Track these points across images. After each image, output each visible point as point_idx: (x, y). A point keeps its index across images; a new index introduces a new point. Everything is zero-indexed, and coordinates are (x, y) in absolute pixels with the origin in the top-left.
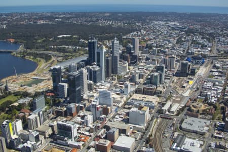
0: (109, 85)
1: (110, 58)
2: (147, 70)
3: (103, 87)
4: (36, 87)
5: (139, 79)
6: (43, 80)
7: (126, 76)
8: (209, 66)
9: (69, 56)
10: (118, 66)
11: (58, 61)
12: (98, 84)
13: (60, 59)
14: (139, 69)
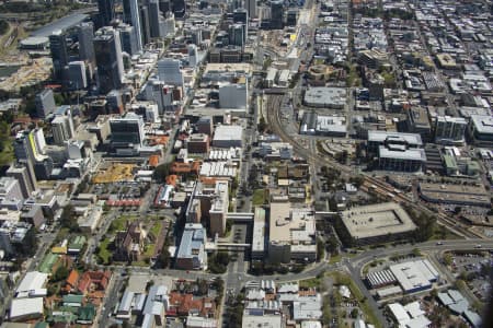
0: (155, 56)
1: (144, 8)
2: (210, 24)
3: (146, 61)
4: (13, 81)
5: (203, 39)
6: (19, 67)
7: (178, 38)
8: (314, 8)
9: (42, 17)
10: (160, 22)
11: (27, 30)
12: (135, 57)
13: (26, 24)
14: (194, 24)
